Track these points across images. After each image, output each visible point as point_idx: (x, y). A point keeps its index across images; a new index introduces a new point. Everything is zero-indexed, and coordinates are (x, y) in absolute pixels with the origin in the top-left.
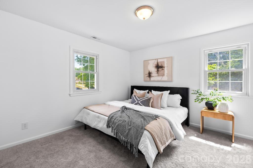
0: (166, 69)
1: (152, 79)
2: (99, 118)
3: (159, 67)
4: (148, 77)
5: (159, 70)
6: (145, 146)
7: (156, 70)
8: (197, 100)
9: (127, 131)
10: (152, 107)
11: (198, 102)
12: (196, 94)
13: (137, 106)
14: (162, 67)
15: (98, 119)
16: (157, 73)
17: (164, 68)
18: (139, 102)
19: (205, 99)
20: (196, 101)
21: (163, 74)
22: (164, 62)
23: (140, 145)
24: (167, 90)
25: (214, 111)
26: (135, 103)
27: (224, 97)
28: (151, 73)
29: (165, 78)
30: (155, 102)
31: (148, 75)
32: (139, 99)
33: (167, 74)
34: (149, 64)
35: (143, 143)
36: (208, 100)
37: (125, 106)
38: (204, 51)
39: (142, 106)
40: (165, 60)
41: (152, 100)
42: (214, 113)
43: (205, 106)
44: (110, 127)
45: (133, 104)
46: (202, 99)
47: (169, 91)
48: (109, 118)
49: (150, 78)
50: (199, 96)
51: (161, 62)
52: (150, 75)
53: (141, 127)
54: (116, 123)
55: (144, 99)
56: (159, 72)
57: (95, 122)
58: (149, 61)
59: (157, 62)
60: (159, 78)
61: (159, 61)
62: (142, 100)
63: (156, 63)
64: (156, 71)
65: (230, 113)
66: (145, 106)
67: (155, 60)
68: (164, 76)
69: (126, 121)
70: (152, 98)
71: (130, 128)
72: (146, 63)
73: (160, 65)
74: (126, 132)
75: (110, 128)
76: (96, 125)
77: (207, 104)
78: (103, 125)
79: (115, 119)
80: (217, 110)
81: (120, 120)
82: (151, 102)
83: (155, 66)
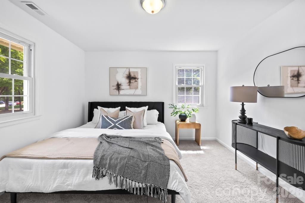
0: (139, 80)
1: (122, 92)
2: (68, 168)
3: (131, 78)
4: (116, 89)
5: (131, 81)
6: (179, 181)
7: (127, 81)
8: (173, 113)
9: (143, 172)
10: (134, 128)
11: (174, 115)
12: (173, 108)
13: (113, 130)
14: (135, 78)
15: (65, 170)
16: (129, 85)
17: (138, 80)
18: (117, 124)
19: (178, 113)
20: (172, 115)
21: (136, 87)
22: (137, 72)
23: (172, 183)
24: (145, 106)
25: (185, 122)
26: (109, 127)
27: (194, 109)
28: (121, 84)
29: (139, 92)
30: (137, 121)
31: (115, 87)
32: (115, 121)
33: (141, 86)
34: (117, 72)
35: (175, 179)
36: (181, 113)
37: (105, 134)
38: (176, 66)
39: (122, 129)
40: (139, 71)
41: (134, 119)
42: (187, 124)
43: (179, 119)
44: (105, 176)
45: (106, 128)
46: (177, 112)
47: (147, 107)
48: (95, 160)
49: (119, 91)
50: (175, 109)
51: (134, 72)
52: (118, 87)
53: (161, 159)
54: (117, 164)
55: (123, 120)
56: (131, 84)
57: (55, 179)
58: (118, 69)
59: (129, 72)
60: (132, 92)
61: (131, 70)
62: (120, 122)
63: (127, 73)
64: (128, 83)
65: (197, 122)
66: (126, 129)
67: (126, 69)
68: (138, 89)
69: (133, 157)
70: (133, 117)
71: (146, 164)
72: (113, 71)
73: (132, 75)
74: (141, 173)
75: (104, 178)
76: (64, 183)
77: (180, 116)
78: (84, 178)
79: (111, 159)
80: (188, 121)
81: (123, 157)
82: (133, 122)
83: (126, 76)
